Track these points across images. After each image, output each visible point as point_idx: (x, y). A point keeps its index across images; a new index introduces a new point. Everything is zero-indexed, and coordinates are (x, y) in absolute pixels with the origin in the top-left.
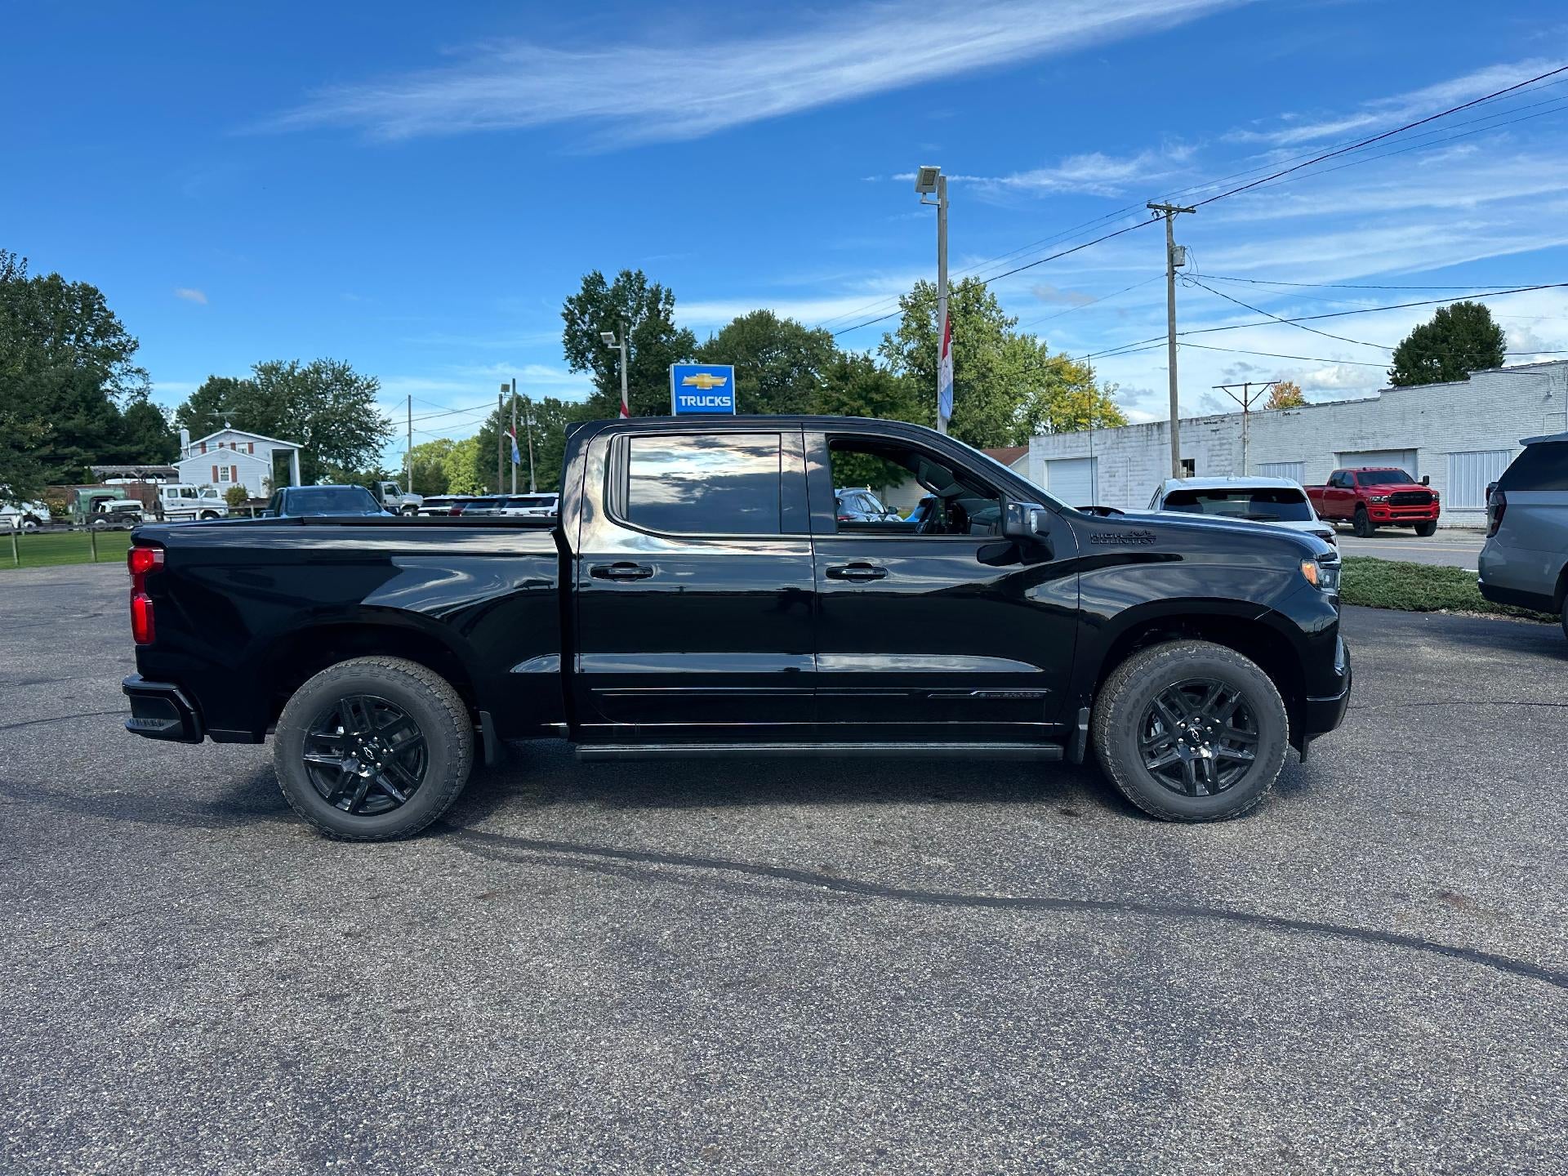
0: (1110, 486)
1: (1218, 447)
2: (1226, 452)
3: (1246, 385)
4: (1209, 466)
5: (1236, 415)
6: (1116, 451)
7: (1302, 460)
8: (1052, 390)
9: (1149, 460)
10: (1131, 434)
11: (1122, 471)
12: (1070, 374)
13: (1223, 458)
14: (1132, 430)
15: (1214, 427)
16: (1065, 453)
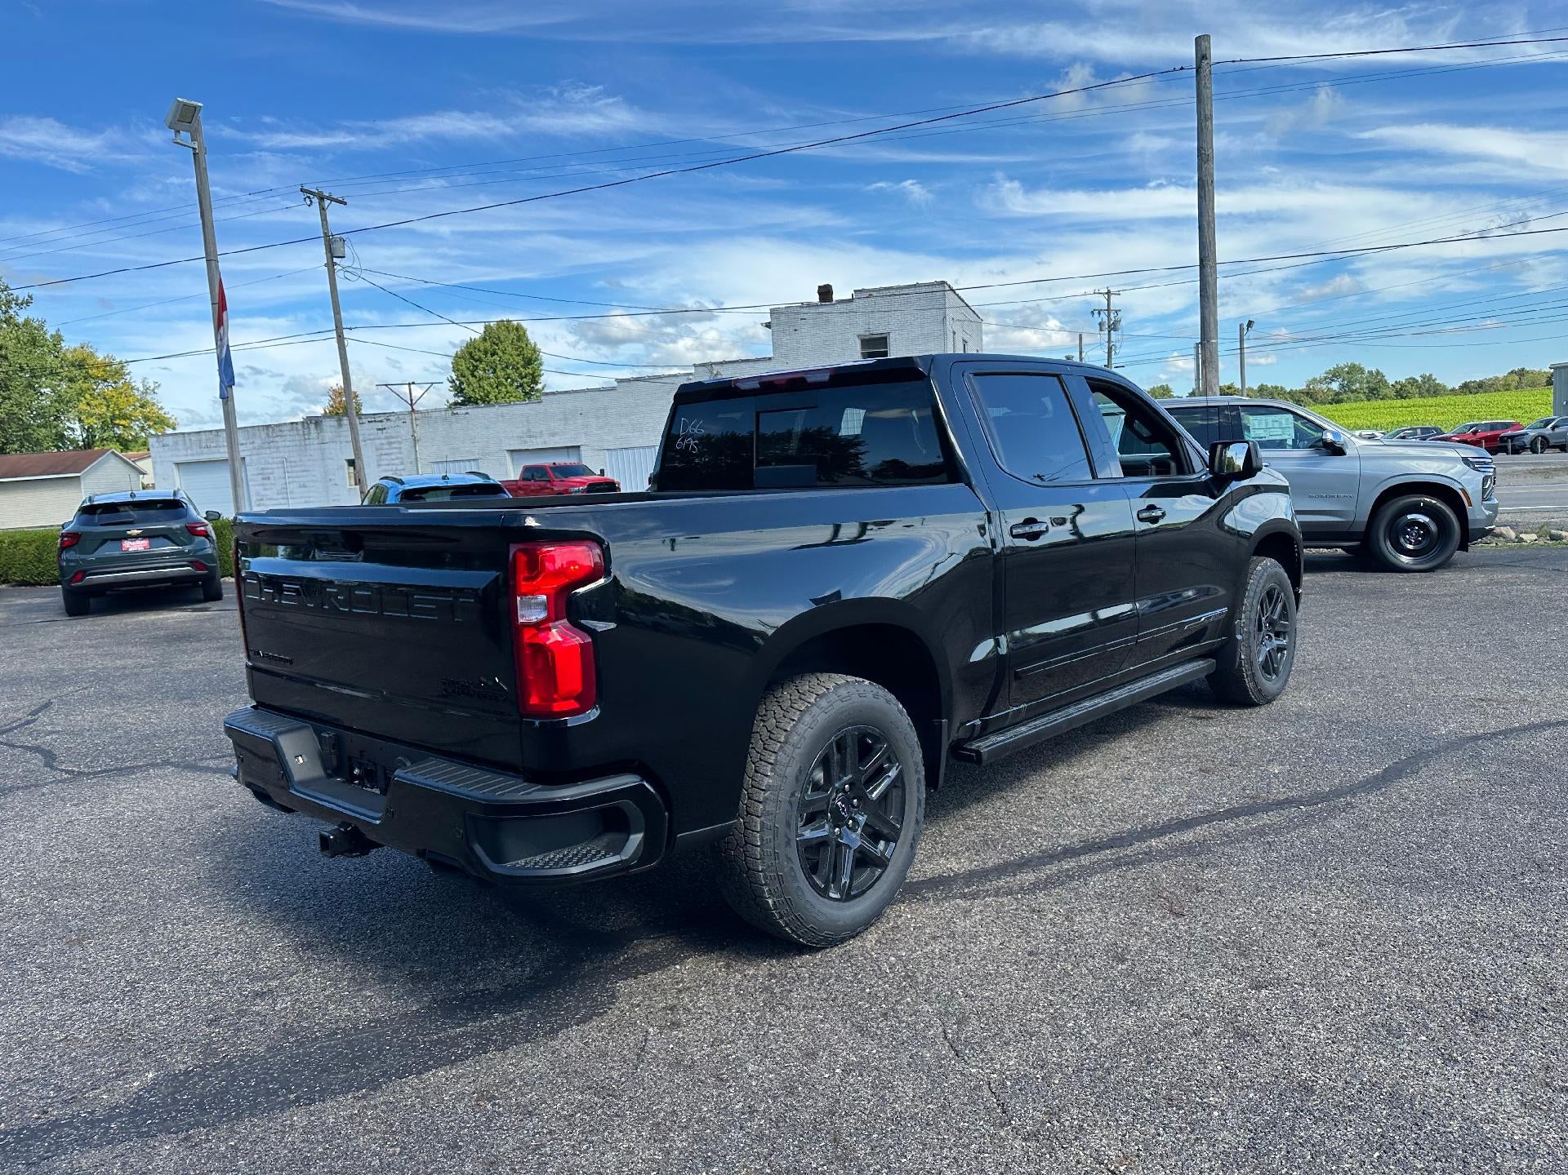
0: (265, 489)
1: (386, 446)
2: (395, 451)
3: (409, 384)
4: (380, 465)
5: (402, 414)
6: (268, 451)
7: (477, 457)
8: (77, 386)
9: (309, 460)
10: (285, 433)
11: (279, 472)
12: (98, 367)
13: (393, 457)
14: (285, 428)
15: (380, 425)
16: (203, 454)
